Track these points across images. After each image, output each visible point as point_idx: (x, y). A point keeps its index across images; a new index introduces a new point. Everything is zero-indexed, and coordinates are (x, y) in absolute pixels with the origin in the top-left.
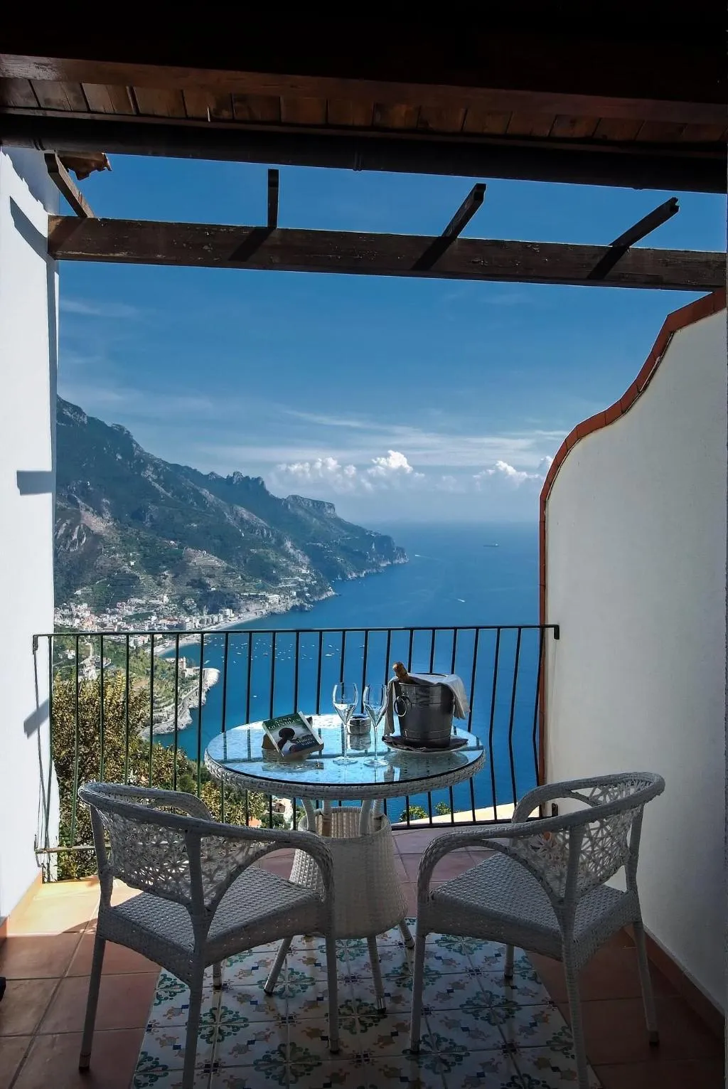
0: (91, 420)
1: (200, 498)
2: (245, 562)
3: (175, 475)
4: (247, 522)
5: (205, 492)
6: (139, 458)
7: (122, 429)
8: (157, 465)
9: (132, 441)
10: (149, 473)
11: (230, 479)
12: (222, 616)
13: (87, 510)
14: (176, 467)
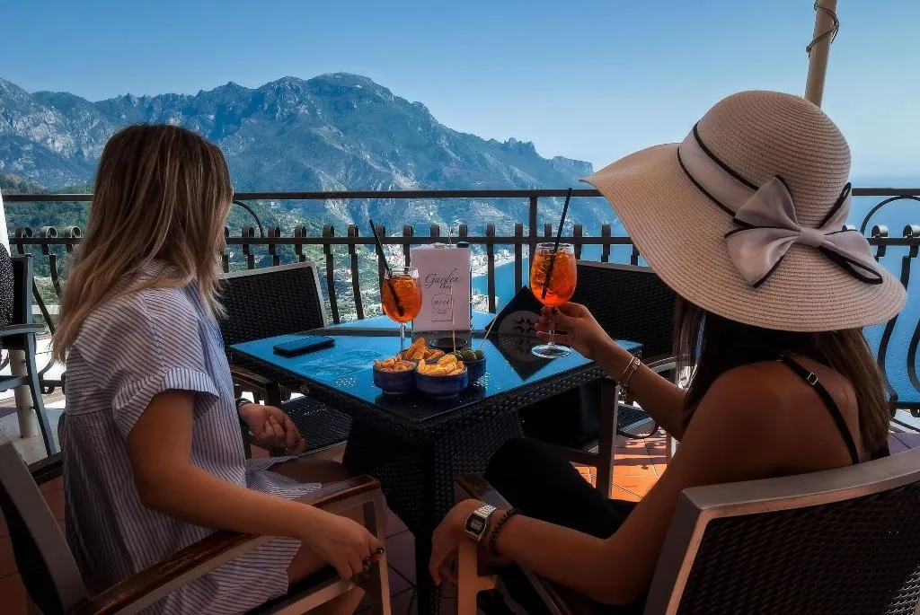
0: (396, 98)
1: (482, 160)
2: (518, 212)
3: (464, 142)
4: (520, 179)
5: (487, 156)
6: (435, 129)
7: (421, 105)
8: (450, 134)
9: (429, 116)
10: (443, 142)
11: (506, 144)
12: (500, 255)
13: (397, 172)
14: (464, 135)
